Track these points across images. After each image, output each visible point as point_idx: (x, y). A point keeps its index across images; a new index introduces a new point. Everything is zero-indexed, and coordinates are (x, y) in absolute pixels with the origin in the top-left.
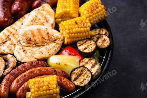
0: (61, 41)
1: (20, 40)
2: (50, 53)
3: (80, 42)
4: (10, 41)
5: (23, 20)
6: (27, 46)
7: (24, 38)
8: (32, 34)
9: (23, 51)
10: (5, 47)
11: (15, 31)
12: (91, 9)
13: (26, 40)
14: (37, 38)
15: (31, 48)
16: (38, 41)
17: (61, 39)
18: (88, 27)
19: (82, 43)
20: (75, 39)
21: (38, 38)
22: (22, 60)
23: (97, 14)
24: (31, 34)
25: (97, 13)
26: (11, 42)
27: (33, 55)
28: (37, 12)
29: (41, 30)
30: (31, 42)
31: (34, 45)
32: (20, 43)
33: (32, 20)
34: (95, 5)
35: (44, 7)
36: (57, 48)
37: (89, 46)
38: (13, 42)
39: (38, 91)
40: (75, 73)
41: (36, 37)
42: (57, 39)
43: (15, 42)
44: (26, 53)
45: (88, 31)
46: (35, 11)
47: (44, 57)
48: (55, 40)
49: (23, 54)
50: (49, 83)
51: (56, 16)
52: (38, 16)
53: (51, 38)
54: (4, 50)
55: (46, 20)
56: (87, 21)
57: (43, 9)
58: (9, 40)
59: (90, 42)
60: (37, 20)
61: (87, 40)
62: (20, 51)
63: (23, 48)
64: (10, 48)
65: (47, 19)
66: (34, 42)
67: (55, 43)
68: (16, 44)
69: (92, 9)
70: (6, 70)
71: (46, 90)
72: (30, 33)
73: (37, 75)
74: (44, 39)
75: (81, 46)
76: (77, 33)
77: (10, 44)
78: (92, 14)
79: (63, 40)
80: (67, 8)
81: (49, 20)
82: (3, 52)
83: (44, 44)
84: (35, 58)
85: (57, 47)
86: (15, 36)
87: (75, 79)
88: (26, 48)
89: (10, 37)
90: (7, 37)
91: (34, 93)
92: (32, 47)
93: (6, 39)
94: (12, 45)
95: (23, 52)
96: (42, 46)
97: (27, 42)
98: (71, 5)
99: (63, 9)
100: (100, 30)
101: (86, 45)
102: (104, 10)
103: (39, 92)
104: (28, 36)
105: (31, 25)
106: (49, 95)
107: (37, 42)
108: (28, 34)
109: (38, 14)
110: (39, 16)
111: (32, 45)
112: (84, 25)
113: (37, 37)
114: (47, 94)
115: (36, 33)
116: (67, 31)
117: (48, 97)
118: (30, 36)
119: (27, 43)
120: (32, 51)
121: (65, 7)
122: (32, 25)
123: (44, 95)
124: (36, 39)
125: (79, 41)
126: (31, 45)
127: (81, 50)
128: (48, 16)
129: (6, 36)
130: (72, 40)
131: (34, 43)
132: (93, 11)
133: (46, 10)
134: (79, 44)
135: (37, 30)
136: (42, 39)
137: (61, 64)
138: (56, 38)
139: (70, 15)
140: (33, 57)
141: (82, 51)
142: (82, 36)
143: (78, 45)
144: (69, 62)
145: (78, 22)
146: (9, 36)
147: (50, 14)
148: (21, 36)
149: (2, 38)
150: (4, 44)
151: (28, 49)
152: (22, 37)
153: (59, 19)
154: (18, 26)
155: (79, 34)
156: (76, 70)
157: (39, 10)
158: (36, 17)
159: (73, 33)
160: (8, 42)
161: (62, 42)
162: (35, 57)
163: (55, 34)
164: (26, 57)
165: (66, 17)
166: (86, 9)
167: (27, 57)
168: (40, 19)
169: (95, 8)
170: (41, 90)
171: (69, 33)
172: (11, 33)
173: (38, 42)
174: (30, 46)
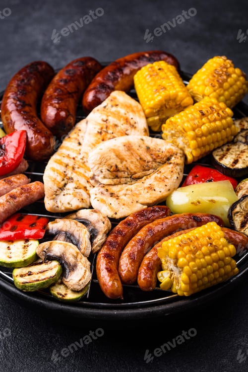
0: (181, 157)
1: (94, 175)
2: (168, 188)
3: (218, 152)
4: (72, 182)
5: (78, 135)
6: (115, 185)
7: (104, 168)
8: (117, 156)
9: (111, 196)
10: (68, 196)
11: (72, 160)
12: (218, 81)
13: (109, 172)
14: (129, 163)
15: (124, 185)
16: (132, 168)
17: (179, 155)
18: (228, 116)
19: (222, 153)
20: (208, 148)
21: (132, 162)
22: (116, 213)
23: (231, 90)
24: (115, 157)
25: (231, 86)
26: (76, 184)
27: (135, 198)
28: (103, 112)
29: (132, 144)
30: (120, 174)
31: (129, 179)
32: (97, 181)
33: (100, 131)
34: (223, 71)
35: (115, 98)
36: (179, 174)
37: (240, 156)
38: (80, 184)
39: (194, 260)
40: (237, 212)
41: (126, 161)
42: (171, 156)
43: (83, 182)
44: (118, 198)
45: (229, 126)
46: (98, 110)
47: (160, 197)
48: (169, 159)
49: (112, 201)
50: (210, 238)
51: (147, 111)
52: (109, 120)
53: (158, 156)
54: (69, 203)
55: (130, 124)
56: (222, 105)
57: (113, 103)
58: (69, 181)
59: (239, 148)
60: (111, 128)
61: (228, 146)
62: (104, 198)
63: (107, 190)
64: (79, 195)
65: (132, 122)
66: (126, 173)
67: (170, 163)
68: (88, 186)
69: (221, 81)
70: (95, 241)
71: (210, 253)
72: (113, 155)
73: (162, 235)
74: (145, 161)
75: (224, 159)
76: (210, 132)
77: (76, 188)
78: (222, 92)
79: (183, 156)
80: (168, 89)
81: (135, 123)
82: (68, 206)
83: (147, 172)
84: (143, 204)
85: (177, 171)
86: (76, 170)
87: (242, 224)
88: (115, 189)
89: (69, 175)
90: (62, 175)
91: (188, 265)
92: (126, 183)
93: (63, 180)
94: (80, 188)
95: (111, 198)
96: (145, 177)
97: (111, 175)
98: (174, 83)
99: (163, 93)
100: (242, 121)
101: (232, 154)
102: (242, 78)
103: (198, 261)
104: (110, 162)
105: (100, 140)
106: (217, 262)
107: (131, 171)
108: (109, 157)
109: (108, 116)
110: (112, 120)
111: (124, 179)
112: (218, 114)
113: (129, 161)
114: (214, 261)
115: (124, 153)
116: (191, 133)
117: (216, 266)
118: (114, 161)
119: (112, 177)
120: (129, 192)
121: (165, 88)
122: (103, 140)
123: (208, 264)
124: (128, 166)
125: (214, 150)
126: (122, 179)
127: (228, 166)
128: (131, 115)
129: (60, 175)
130: (203, 150)
131: (128, 175)
132: (223, 84)
133: (122, 105)
134: (217, 155)
135: (124, 146)
136: (140, 163)
137: (201, 202)
138: (168, 155)
139: (178, 103)
140: (137, 202)
141: (231, 167)
142: (220, 138)
143: (217, 158)
144: (217, 195)
145: (204, 111)
146: (66, 173)
147: (133, 111)
148: (96, 165)
149: (55, 179)
150: (62, 190)
151: (118, 190)
152: (98, 168)
153: (154, 116)
154: (74, 151)
155: (213, 134)
156: (238, 206)
157: (105, 107)
158: (105, 123)
159: (203, 135)
160: (70, 186)
161: (183, 159)
162: (141, 200)
163: (163, 146)
164: (123, 207)
165: (171, 108)
166: (206, 83)
167: (124, 205)
168: (116, 126)
169: (225, 77)
170: (199, 254)
171: (196, 137)
172: (67, 166)
173: (135, 170)
174: (120, 183)
